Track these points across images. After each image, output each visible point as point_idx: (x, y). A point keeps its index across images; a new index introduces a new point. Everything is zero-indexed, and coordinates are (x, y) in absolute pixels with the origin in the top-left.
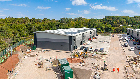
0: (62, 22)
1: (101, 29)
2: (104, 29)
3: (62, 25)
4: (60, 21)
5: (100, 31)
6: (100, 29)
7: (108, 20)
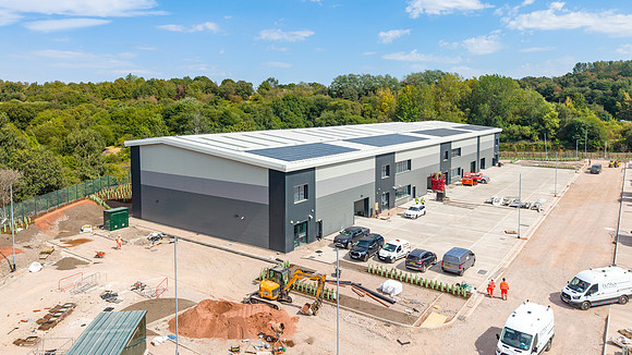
0: (340, 95)
1: (536, 128)
2: (555, 128)
3: (334, 108)
4: (330, 92)
5: (530, 138)
6: (527, 130)
7: (588, 81)
